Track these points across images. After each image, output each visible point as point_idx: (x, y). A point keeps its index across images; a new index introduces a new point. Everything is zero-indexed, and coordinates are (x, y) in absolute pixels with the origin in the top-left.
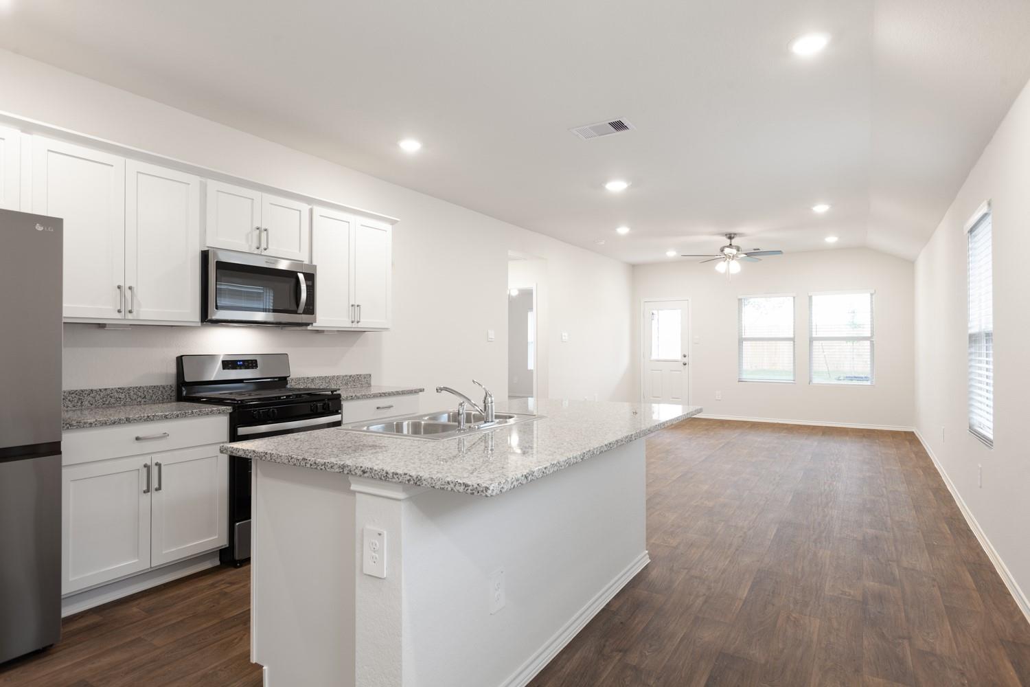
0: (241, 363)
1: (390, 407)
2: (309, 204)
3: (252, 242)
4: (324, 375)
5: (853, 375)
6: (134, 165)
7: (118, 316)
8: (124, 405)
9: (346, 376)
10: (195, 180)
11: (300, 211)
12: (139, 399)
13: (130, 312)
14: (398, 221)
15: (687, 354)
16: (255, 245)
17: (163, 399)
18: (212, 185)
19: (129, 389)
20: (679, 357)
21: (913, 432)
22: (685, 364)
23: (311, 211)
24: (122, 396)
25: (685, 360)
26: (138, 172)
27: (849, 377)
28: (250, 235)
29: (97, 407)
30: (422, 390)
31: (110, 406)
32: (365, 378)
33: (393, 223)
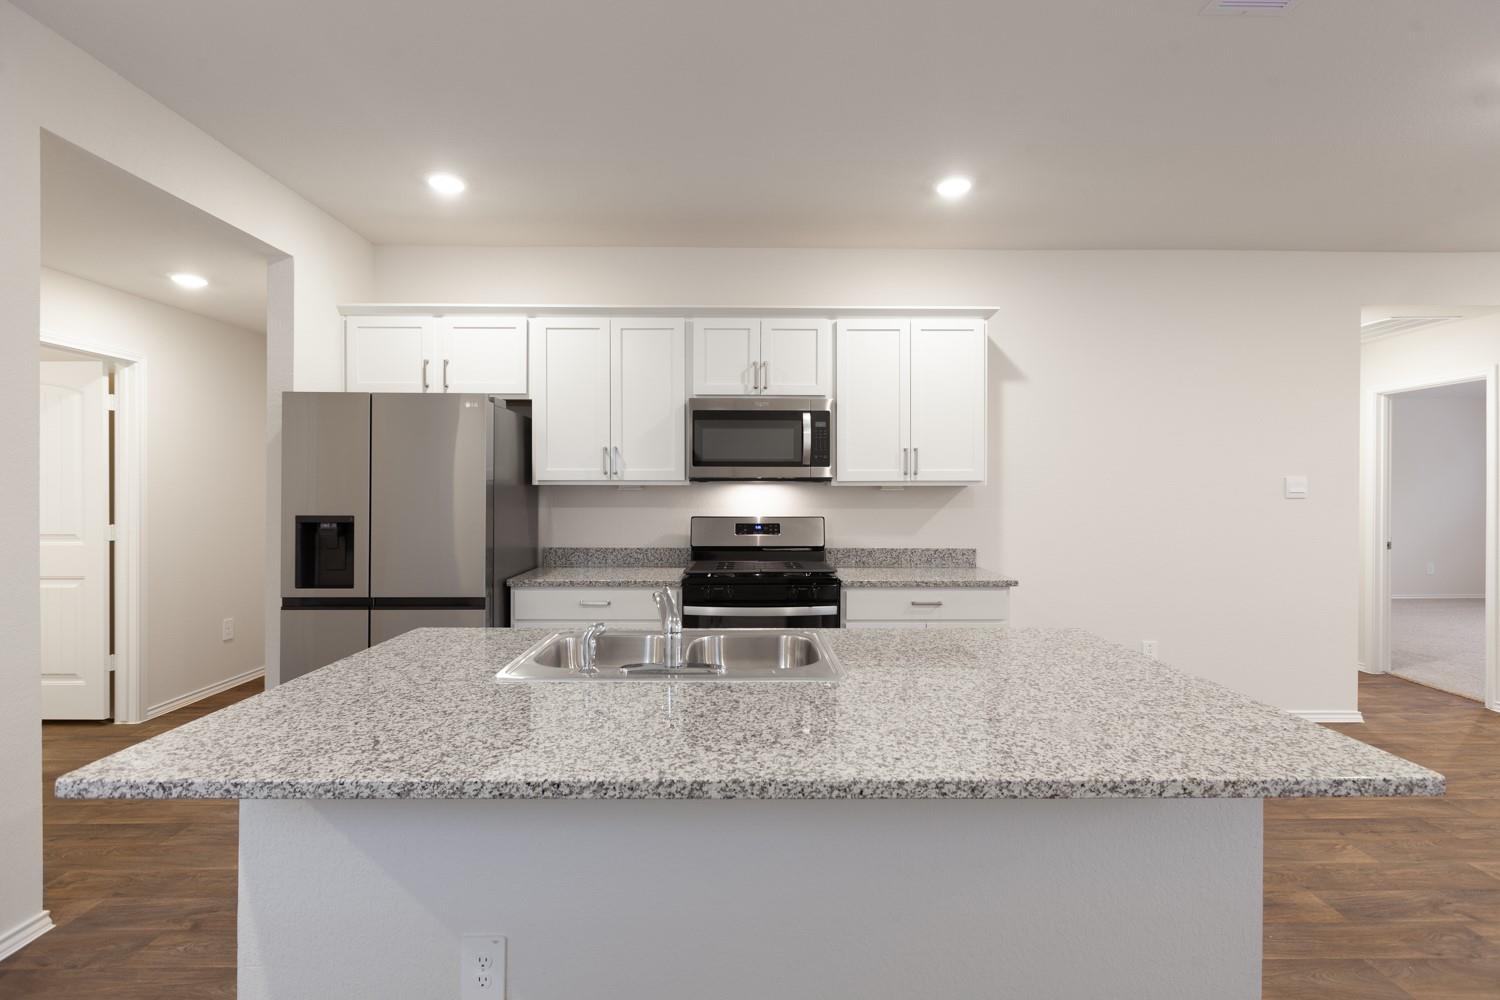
0: (759, 527)
1: (939, 604)
2: (831, 318)
3: (749, 381)
4: (889, 546)
6: (619, 322)
7: (604, 478)
8: (642, 566)
9: (928, 550)
10: (678, 323)
11: (817, 330)
12: (656, 561)
13: (616, 473)
14: (996, 310)
16: (752, 384)
17: (680, 563)
18: (699, 323)
19: (646, 550)
23: (835, 326)
24: (641, 556)
26: (622, 329)
28: (746, 375)
29: (619, 566)
30: (1016, 583)
31: (630, 565)
32: (963, 554)
33: (987, 315)
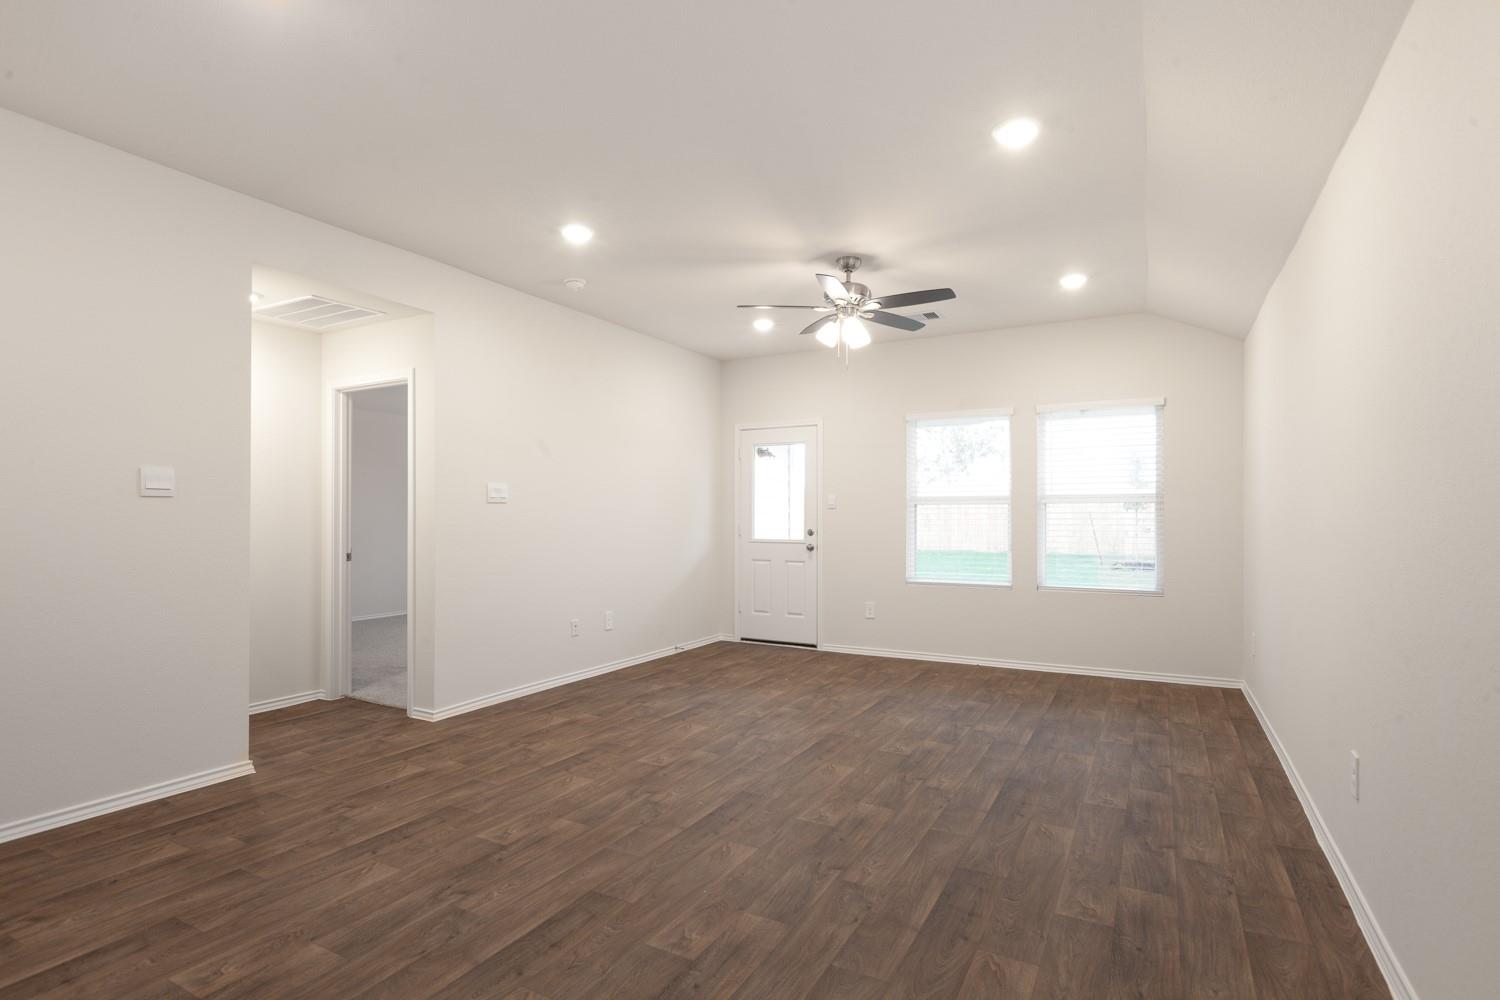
5: (1137, 561)
15: (814, 530)
20: (799, 534)
21: (1240, 690)
22: (811, 549)
25: (812, 541)
27: (1131, 564)
